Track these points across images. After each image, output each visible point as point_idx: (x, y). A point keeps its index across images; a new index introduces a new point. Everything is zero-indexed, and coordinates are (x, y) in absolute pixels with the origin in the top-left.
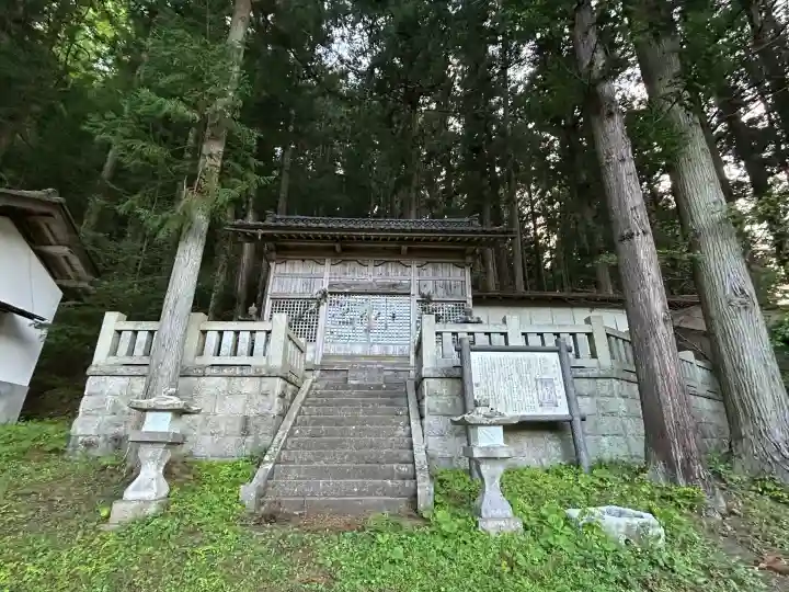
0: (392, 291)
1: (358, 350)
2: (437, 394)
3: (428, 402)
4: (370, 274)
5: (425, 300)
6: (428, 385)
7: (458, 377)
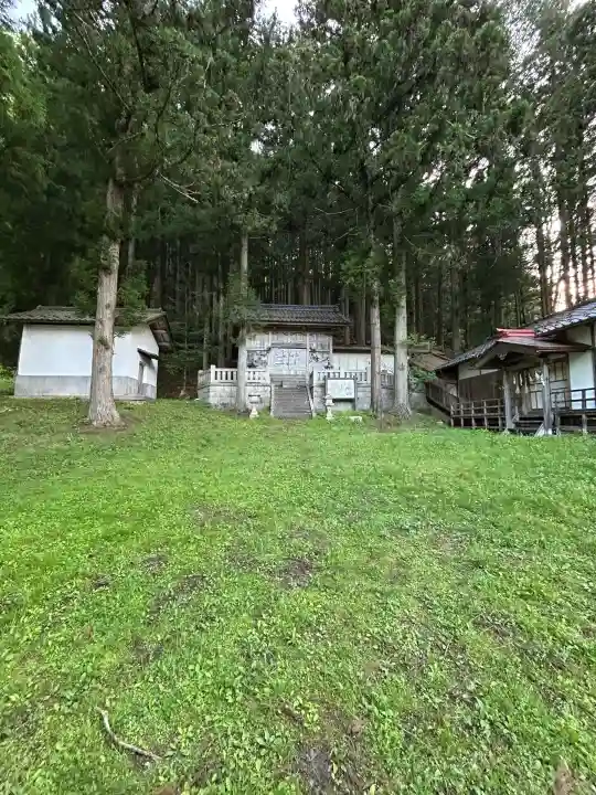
0: (299, 346)
1: (284, 372)
2: (317, 391)
3: (315, 394)
4: (288, 339)
5: (313, 351)
6: (314, 389)
7: (323, 386)
